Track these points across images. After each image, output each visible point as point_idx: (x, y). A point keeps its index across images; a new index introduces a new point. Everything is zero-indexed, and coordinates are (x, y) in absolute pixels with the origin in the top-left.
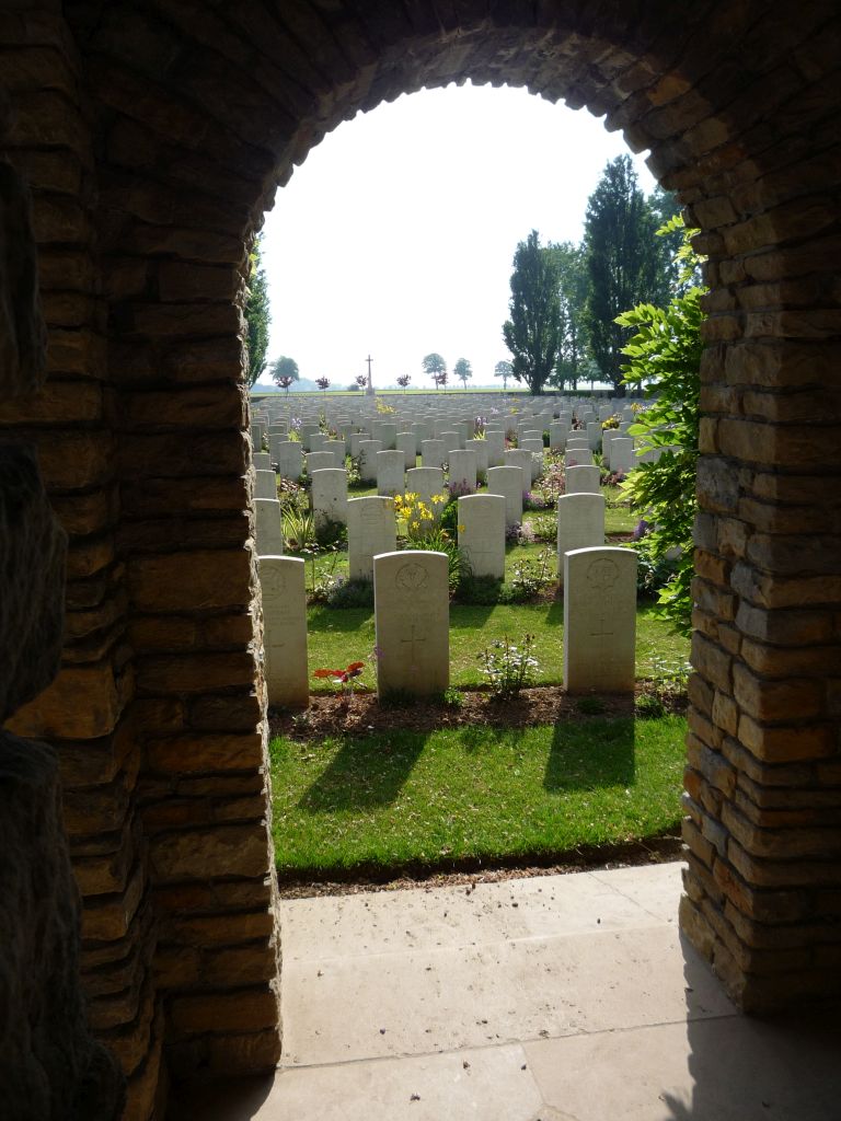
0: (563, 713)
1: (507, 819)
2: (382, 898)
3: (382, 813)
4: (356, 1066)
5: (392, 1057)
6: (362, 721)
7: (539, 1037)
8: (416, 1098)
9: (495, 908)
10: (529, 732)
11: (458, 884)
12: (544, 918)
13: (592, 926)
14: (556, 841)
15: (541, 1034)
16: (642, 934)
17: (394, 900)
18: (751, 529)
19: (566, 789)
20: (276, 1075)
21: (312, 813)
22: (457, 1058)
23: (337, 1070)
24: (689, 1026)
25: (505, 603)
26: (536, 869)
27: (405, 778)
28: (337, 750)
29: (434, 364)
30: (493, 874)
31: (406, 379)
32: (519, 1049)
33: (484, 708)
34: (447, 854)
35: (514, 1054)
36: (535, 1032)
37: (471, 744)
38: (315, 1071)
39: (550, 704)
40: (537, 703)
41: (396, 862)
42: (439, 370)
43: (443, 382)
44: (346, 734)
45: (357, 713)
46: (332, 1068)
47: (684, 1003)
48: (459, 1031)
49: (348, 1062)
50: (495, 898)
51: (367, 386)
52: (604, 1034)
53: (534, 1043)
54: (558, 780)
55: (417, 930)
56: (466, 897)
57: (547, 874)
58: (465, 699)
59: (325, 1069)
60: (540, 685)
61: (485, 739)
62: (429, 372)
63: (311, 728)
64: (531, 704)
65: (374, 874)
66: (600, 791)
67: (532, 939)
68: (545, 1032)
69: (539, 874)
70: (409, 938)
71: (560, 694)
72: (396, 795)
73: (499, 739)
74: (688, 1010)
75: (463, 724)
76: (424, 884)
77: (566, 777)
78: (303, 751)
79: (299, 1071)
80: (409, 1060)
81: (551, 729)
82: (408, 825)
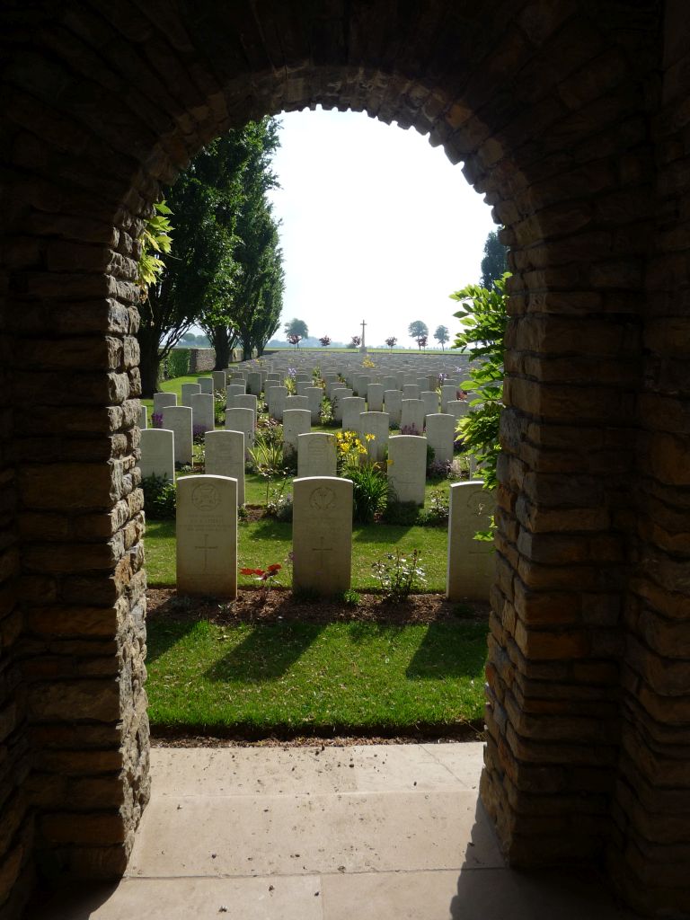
0: (440, 616)
1: (367, 697)
2: (248, 753)
3: (268, 686)
4: (184, 881)
5: (216, 877)
6: (275, 612)
7: (338, 871)
8: (223, 910)
9: (335, 767)
10: (408, 629)
11: (312, 746)
12: (372, 778)
13: (409, 787)
14: (401, 717)
15: (339, 869)
16: (447, 797)
17: (256, 755)
18: (526, 468)
19: (423, 677)
20: (121, 882)
21: (213, 681)
22: (266, 882)
23: (169, 883)
24: (462, 874)
25: (421, 524)
26: (378, 739)
27: (295, 659)
28: (248, 633)
29: (418, 329)
30: (343, 740)
31: (393, 341)
32: (317, 879)
33: (376, 608)
34: (310, 721)
35: (313, 883)
36: (335, 868)
37: (357, 636)
38: (152, 882)
39: (431, 608)
40: (419, 607)
41: (267, 724)
42: (422, 334)
43: (424, 344)
44: (258, 623)
45: (272, 605)
46: (165, 881)
47: (463, 855)
48: (275, 861)
49: (180, 877)
50: (338, 759)
51: (360, 346)
52: (390, 874)
53: (331, 876)
54: (418, 669)
55: (267, 779)
56: (315, 756)
57: (387, 743)
58: (362, 600)
59: (160, 881)
60: (429, 592)
61: (371, 633)
62: (414, 335)
63: (233, 615)
64: (414, 608)
65: (248, 733)
66: (449, 680)
67: (357, 794)
68: (343, 868)
69: (380, 743)
70: (259, 785)
71: (442, 600)
72: (284, 672)
73: (380, 634)
74: (465, 860)
75: (355, 619)
76: (285, 744)
77: (427, 667)
78: (221, 632)
79: (139, 881)
80: (228, 880)
81: (426, 628)
82: (285, 697)
